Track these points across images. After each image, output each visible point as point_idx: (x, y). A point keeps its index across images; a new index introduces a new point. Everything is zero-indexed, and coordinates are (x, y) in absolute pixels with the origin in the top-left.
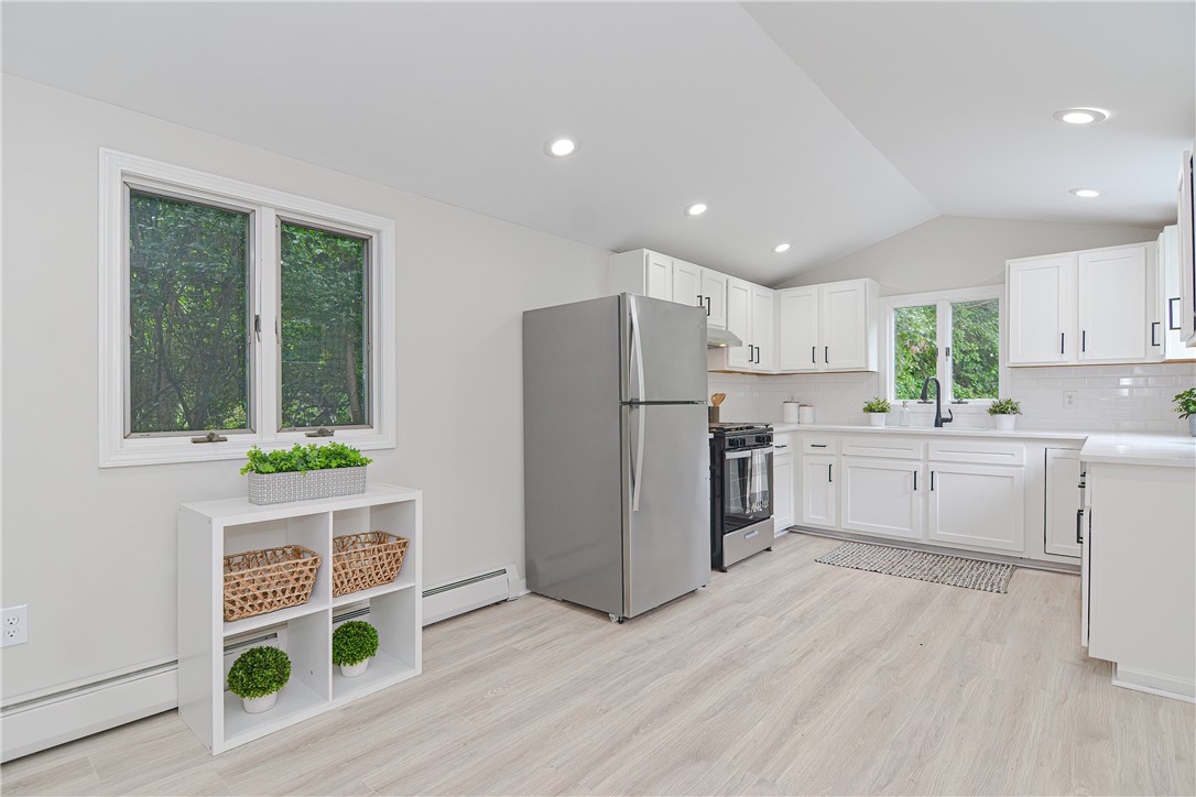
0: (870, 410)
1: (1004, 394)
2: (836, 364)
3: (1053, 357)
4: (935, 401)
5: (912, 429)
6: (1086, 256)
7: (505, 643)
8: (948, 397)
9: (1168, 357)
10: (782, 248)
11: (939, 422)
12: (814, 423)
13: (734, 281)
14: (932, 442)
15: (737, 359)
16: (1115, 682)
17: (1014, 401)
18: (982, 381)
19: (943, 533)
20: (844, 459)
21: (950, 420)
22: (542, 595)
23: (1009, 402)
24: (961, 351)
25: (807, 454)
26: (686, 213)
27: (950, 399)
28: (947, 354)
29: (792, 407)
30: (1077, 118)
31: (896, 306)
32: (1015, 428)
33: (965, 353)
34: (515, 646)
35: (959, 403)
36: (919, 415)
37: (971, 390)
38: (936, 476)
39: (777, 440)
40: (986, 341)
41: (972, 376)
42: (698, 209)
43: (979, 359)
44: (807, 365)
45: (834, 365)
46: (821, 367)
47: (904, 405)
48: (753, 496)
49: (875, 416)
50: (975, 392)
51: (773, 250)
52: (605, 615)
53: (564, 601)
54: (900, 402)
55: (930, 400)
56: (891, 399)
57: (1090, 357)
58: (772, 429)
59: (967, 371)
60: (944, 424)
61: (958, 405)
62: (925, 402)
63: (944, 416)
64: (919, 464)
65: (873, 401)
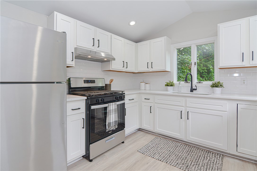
0: (167, 85)
2: (155, 69)
4: (191, 82)
8: (195, 80)
11: (192, 90)
12: (150, 90)
13: (114, 36)
14: (188, 99)
15: (115, 65)
17: (221, 82)
18: (207, 77)
19: (192, 138)
21: (196, 90)
23: (219, 83)
24: (202, 69)
25: (143, 102)
27: (196, 81)
28: (195, 64)
29: (143, 84)
33: (203, 70)
36: (185, 87)
37: (204, 79)
38: (190, 113)
39: (127, 98)
40: (208, 67)
41: (204, 76)
43: (206, 71)
44: (146, 69)
46: (150, 70)
47: (179, 84)
48: (109, 124)
49: (169, 88)
50: (205, 80)
54: (178, 82)
55: (189, 82)
56: (175, 81)
58: (124, 93)
59: (203, 75)
60: (194, 91)
61: (199, 83)
62: (187, 82)
63: (194, 88)
64: (183, 108)
65: (169, 82)
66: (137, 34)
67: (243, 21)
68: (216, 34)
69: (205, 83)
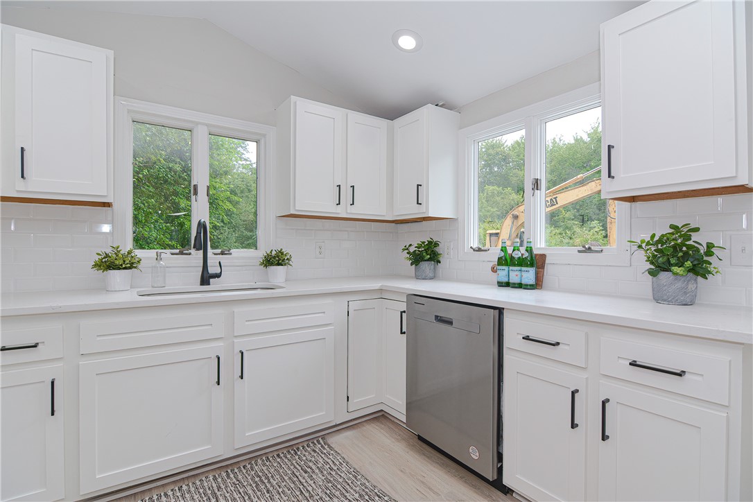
3: (329, 208)
11: (206, 279)
14: (238, 310)
21: (218, 276)
23: (281, 253)
35: (224, 254)
38: (246, 355)
45: (36, 185)
47: (158, 258)
49: (117, 277)
57: (358, 211)
60: (211, 280)
61: (221, 256)
62: (181, 253)
63: (211, 270)
64: (221, 344)
65: (109, 251)
69: (238, 253)
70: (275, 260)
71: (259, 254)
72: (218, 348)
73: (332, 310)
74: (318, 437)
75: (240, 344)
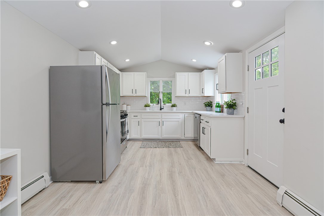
0: (146, 106)
1: (173, 102)
3: (184, 95)
4: (160, 104)
5: (155, 111)
6: (190, 74)
7: (58, 207)
8: (162, 103)
9: (205, 96)
10: (127, 60)
11: (161, 109)
12: (131, 110)
14: (163, 114)
16: (216, 163)
19: (165, 136)
20: (142, 119)
21: (163, 109)
22: (60, 182)
23: (175, 104)
25: (133, 119)
26: (110, 43)
28: (162, 93)
30: (207, 43)
31: (151, 80)
32: (176, 110)
34: (64, 207)
35: (164, 104)
36: (156, 107)
38: (164, 122)
42: (114, 43)
44: (131, 94)
45: (138, 94)
46: (134, 95)
47: (152, 105)
49: (147, 108)
51: (125, 60)
52: (94, 182)
53: (72, 181)
56: (150, 103)
57: (191, 95)
58: (127, 112)
62: (157, 104)
63: (162, 108)
64: (160, 119)
65: (146, 104)
66: (122, 66)
67: (186, 74)
68: (174, 76)
69: (167, 104)
70: (173, 106)
71: (171, 105)
72: (160, 120)
73: (181, 116)
74: (178, 140)
75: (163, 120)
